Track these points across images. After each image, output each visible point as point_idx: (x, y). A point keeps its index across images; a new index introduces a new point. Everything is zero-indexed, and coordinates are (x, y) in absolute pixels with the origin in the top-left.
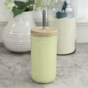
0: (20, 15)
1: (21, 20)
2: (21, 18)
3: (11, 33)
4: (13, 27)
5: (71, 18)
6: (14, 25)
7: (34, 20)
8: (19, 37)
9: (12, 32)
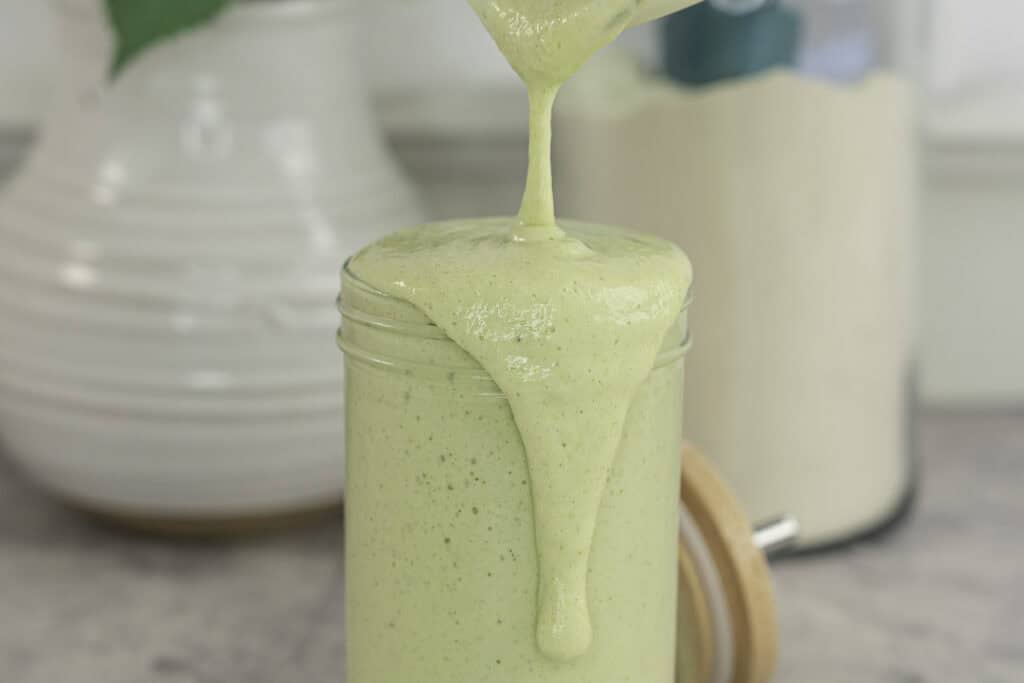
0: (192, 44)
1: (208, 112)
2: (205, 83)
3: (78, 275)
4: (104, 195)
5: (853, 78)
6: (113, 174)
7: (382, 101)
8: (184, 322)
9: (97, 264)
